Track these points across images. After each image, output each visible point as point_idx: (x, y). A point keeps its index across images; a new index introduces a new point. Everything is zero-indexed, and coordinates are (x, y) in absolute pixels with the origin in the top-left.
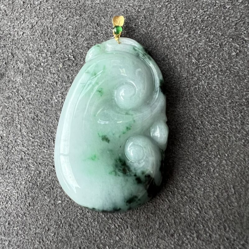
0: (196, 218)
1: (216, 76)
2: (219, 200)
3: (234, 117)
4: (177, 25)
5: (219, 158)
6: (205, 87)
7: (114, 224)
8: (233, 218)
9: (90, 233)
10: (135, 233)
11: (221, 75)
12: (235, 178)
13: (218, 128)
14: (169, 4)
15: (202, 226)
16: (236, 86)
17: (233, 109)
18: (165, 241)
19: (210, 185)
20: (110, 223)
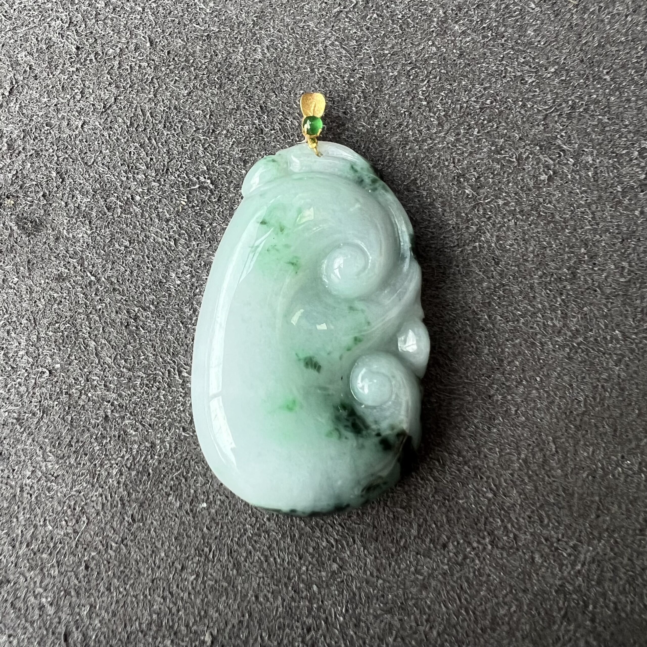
0: (488, 507)
1: (512, 223)
2: (528, 468)
3: (549, 304)
4: (431, 114)
5: (525, 387)
6: (493, 245)
7: (327, 539)
8: (554, 499)
9: (276, 563)
10: (370, 550)
11: (522, 220)
12: (555, 423)
13: (520, 327)
14: (412, 69)
15: (499, 520)
16: (549, 243)
17: (545, 289)
18: (431, 559)
19: (512, 441)
20: (318, 538)
